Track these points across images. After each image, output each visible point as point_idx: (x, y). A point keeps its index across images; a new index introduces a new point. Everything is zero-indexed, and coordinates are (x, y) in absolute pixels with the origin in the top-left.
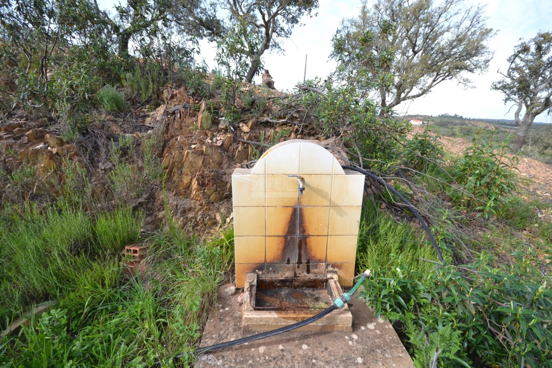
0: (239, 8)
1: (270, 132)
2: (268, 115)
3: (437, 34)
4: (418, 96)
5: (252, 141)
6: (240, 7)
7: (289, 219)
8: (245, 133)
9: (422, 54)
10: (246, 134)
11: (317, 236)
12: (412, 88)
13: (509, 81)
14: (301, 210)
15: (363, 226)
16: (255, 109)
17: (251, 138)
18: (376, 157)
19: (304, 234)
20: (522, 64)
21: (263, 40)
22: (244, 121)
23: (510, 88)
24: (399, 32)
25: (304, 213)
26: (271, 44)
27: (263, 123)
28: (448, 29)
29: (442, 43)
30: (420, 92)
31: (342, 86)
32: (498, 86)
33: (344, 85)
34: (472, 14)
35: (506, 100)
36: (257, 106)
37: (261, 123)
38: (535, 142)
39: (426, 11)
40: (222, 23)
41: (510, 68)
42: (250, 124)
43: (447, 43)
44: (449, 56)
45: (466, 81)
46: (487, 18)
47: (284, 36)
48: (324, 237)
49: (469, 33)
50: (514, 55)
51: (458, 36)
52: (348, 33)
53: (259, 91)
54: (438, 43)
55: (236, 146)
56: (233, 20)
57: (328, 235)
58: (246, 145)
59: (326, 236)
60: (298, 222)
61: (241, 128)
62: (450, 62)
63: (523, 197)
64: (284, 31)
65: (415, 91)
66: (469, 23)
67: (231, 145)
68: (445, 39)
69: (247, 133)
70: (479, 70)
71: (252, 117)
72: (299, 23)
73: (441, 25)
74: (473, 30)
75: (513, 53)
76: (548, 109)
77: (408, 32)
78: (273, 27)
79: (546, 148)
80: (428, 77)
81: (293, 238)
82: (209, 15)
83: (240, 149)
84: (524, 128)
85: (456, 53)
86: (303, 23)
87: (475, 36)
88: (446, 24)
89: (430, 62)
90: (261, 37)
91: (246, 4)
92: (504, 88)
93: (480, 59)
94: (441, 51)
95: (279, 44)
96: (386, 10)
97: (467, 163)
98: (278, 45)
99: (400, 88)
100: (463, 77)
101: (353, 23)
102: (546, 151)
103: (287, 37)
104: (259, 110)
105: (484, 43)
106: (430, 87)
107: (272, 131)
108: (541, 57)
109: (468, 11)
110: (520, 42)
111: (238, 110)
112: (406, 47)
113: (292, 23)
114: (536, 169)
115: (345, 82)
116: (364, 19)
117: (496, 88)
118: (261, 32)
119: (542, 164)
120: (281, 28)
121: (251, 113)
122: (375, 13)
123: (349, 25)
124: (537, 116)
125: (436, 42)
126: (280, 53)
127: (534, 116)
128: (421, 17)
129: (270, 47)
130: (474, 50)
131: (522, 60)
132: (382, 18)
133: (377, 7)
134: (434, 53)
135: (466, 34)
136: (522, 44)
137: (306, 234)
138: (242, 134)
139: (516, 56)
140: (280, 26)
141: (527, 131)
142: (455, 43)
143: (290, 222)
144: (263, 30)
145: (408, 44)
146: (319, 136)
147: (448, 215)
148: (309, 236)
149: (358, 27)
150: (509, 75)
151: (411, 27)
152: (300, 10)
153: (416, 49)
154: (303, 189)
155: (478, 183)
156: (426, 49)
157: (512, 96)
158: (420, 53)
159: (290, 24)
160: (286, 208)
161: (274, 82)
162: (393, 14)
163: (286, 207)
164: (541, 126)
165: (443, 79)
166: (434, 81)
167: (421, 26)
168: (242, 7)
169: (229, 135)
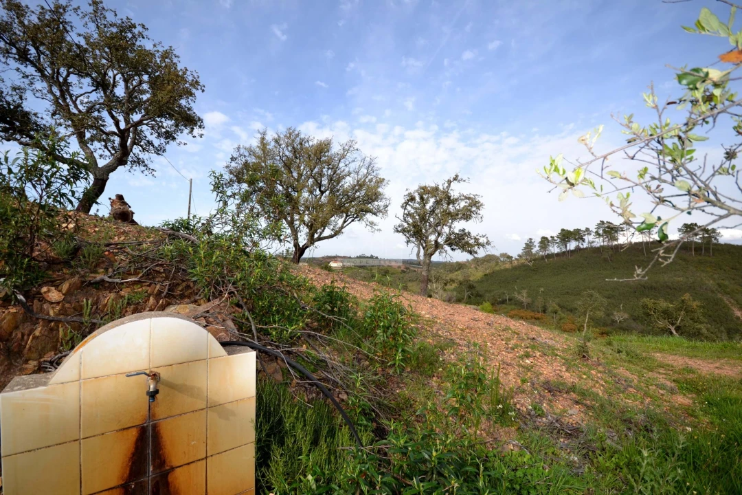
0: (71, 103)
1: (109, 298)
2: (106, 270)
3: (339, 177)
4: (332, 236)
5: (67, 315)
6: (74, 102)
7: (132, 450)
8: (52, 303)
9: (329, 194)
10: (54, 305)
11: (188, 464)
12: (324, 229)
13: (406, 225)
14: (155, 427)
15: (261, 425)
16: (80, 260)
17: (66, 311)
18: (275, 322)
19: (163, 469)
20: (412, 211)
21: (116, 152)
22: (52, 282)
23: (408, 231)
24: (304, 169)
25: (161, 432)
26: (130, 159)
27: (94, 283)
28: (349, 174)
29: (346, 186)
30: (333, 233)
31: (225, 231)
32: (399, 229)
33: (228, 232)
34: (367, 163)
35: (408, 242)
36: (84, 257)
37: (90, 284)
38: (437, 280)
39: (326, 154)
40: (34, 118)
41: (404, 214)
42: (65, 287)
43: (349, 186)
44: (354, 199)
45: (372, 224)
46: (380, 169)
47: (153, 152)
48: (200, 463)
49: (367, 180)
50: (405, 203)
51: (358, 181)
52: (246, 163)
53: (97, 229)
54: (343, 186)
55: (29, 328)
56: (57, 116)
57: (206, 457)
58: (52, 324)
59: (203, 459)
60: (150, 451)
61: (45, 295)
62: (355, 204)
63: (428, 340)
64: (153, 146)
65: (327, 232)
66: (365, 171)
67: (17, 327)
68: (348, 182)
69: (58, 303)
70: (381, 214)
71: (72, 275)
72: (178, 141)
73: (342, 169)
74: (370, 177)
75: (404, 201)
76: (439, 250)
77: (312, 171)
78: (134, 139)
79: (446, 284)
80: (337, 218)
81: (141, 482)
82: (6, 101)
83: (37, 333)
84: (425, 268)
85: (359, 197)
86: (183, 141)
87: (372, 183)
88: (347, 169)
89: (337, 203)
90: (113, 148)
91: (86, 100)
92: (404, 231)
93: (381, 204)
94: (345, 193)
95: (146, 161)
96: (287, 147)
97: (372, 315)
98: (143, 162)
99: (312, 227)
100: (369, 220)
101: (251, 152)
102: (446, 287)
103: (159, 154)
104: (87, 263)
105: (380, 190)
106: (342, 227)
107: (112, 295)
108: (424, 205)
109: (363, 160)
110: (407, 193)
111: (41, 264)
112: (312, 186)
113: (166, 138)
114: (437, 309)
115: (228, 228)
116: (263, 150)
117: (398, 231)
118: (113, 141)
119: (442, 303)
120: (148, 141)
121: (71, 267)
122: (275, 147)
123: (247, 154)
124: (432, 257)
125: (340, 185)
126: (146, 172)
127: (430, 257)
128: (323, 159)
129: (129, 163)
130: (373, 196)
131: (412, 207)
132: (283, 153)
133: (277, 141)
134: (340, 195)
135: (365, 181)
136: (409, 194)
137: (168, 468)
138: (45, 306)
139: (406, 203)
140: (147, 139)
141: (428, 271)
142: (357, 188)
143: (133, 454)
144: (117, 140)
145: (314, 183)
146: (197, 297)
147: (361, 380)
148: (173, 469)
149: (258, 157)
150: (405, 220)
151: (315, 168)
152: (177, 126)
153: (323, 188)
154: (156, 392)
155: (385, 335)
156: (333, 190)
157: (411, 239)
158: (327, 193)
159: (163, 140)
160: (125, 432)
161: (133, 213)
162: (295, 151)
163: (124, 429)
164: (438, 264)
165: (353, 221)
166: (345, 222)
167: (324, 168)
168: (78, 102)
169: (13, 310)
